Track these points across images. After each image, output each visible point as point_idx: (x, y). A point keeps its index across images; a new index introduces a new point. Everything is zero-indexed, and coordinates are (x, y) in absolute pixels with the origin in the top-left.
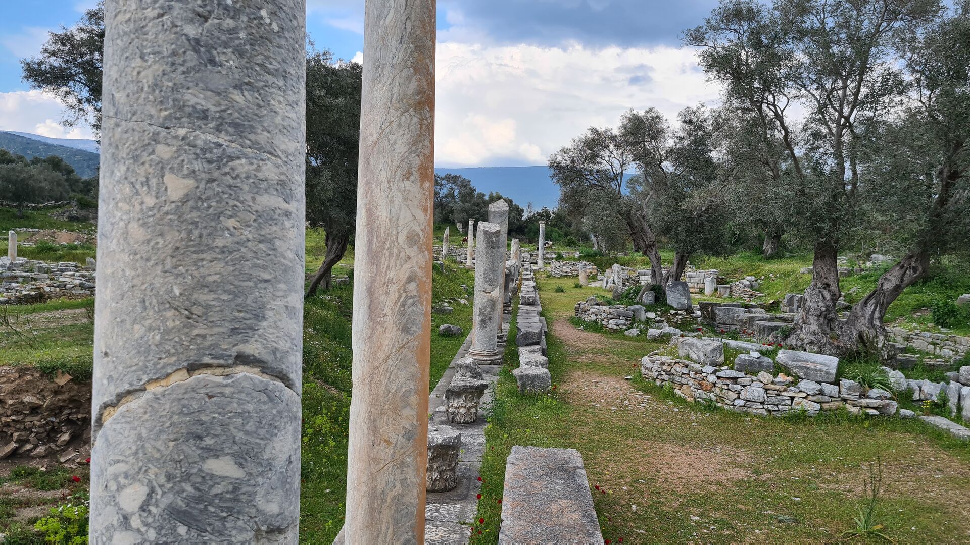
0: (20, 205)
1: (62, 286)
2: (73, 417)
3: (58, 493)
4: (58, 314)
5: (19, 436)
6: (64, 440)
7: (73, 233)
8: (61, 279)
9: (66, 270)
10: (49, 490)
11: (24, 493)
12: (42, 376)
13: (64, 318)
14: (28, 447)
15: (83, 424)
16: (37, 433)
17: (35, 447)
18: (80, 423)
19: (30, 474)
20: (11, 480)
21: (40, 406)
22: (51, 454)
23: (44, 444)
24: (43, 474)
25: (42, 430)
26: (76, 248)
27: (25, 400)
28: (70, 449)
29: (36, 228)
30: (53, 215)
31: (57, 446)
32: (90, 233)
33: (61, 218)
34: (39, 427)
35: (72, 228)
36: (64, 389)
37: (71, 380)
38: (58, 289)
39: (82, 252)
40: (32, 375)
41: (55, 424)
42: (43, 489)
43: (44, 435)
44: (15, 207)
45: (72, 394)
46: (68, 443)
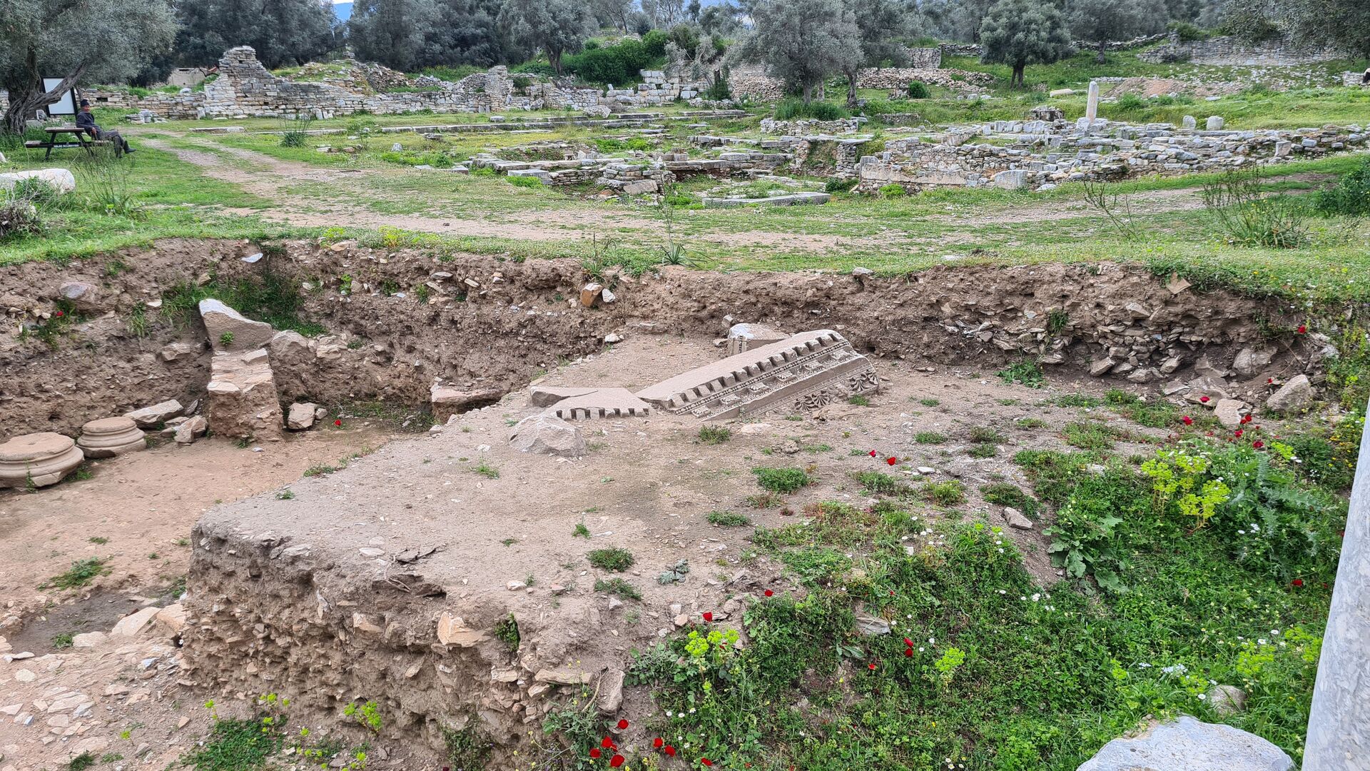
0: (1102, 46)
1: (1152, 158)
2: (1186, 338)
3: (1163, 434)
4: (1151, 196)
5: (1117, 351)
6: (1171, 367)
7: (1167, 80)
8: (1151, 148)
9: (1157, 134)
10: (1150, 426)
11: (1122, 424)
12: (1151, 278)
13: (1161, 202)
14: (1126, 367)
15: (1197, 350)
16: (1138, 352)
17: (1135, 368)
18: (1193, 348)
19: (1127, 402)
20: (1105, 403)
21: (1145, 318)
22: (1151, 381)
23: (1145, 367)
24: (1144, 405)
25: (1143, 349)
26: (1170, 102)
27: (1128, 307)
28: (1176, 380)
29: (1119, 76)
30: (1142, 55)
31: (1160, 373)
32: (1190, 79)
33: (1152, 60)
34: (1142, 344)
35: (1166, 73)
36: (1178, 299)
37: (1189, 288)
38: (1146, 162)
39: (1177, 107)
40: (1140, 277)
41: (1161, 344)
42: (1143, 423)
43: (1147, 355)
44: (1097, 48)
45: (1187, 307)
46: (1175, 372)
